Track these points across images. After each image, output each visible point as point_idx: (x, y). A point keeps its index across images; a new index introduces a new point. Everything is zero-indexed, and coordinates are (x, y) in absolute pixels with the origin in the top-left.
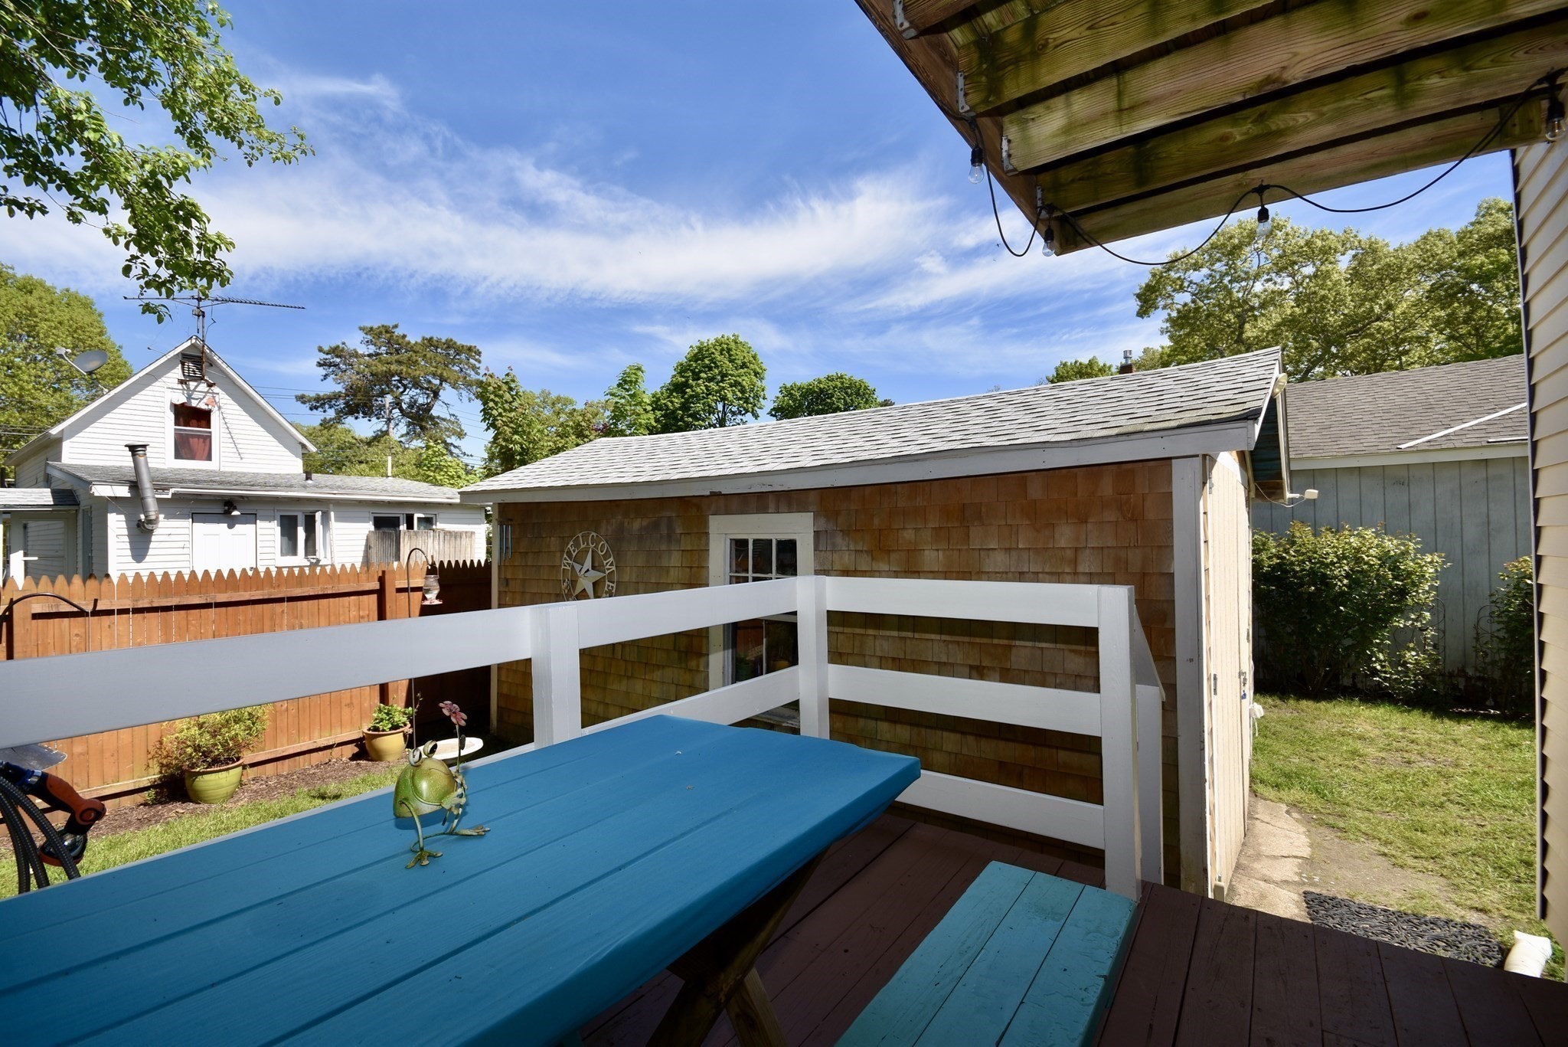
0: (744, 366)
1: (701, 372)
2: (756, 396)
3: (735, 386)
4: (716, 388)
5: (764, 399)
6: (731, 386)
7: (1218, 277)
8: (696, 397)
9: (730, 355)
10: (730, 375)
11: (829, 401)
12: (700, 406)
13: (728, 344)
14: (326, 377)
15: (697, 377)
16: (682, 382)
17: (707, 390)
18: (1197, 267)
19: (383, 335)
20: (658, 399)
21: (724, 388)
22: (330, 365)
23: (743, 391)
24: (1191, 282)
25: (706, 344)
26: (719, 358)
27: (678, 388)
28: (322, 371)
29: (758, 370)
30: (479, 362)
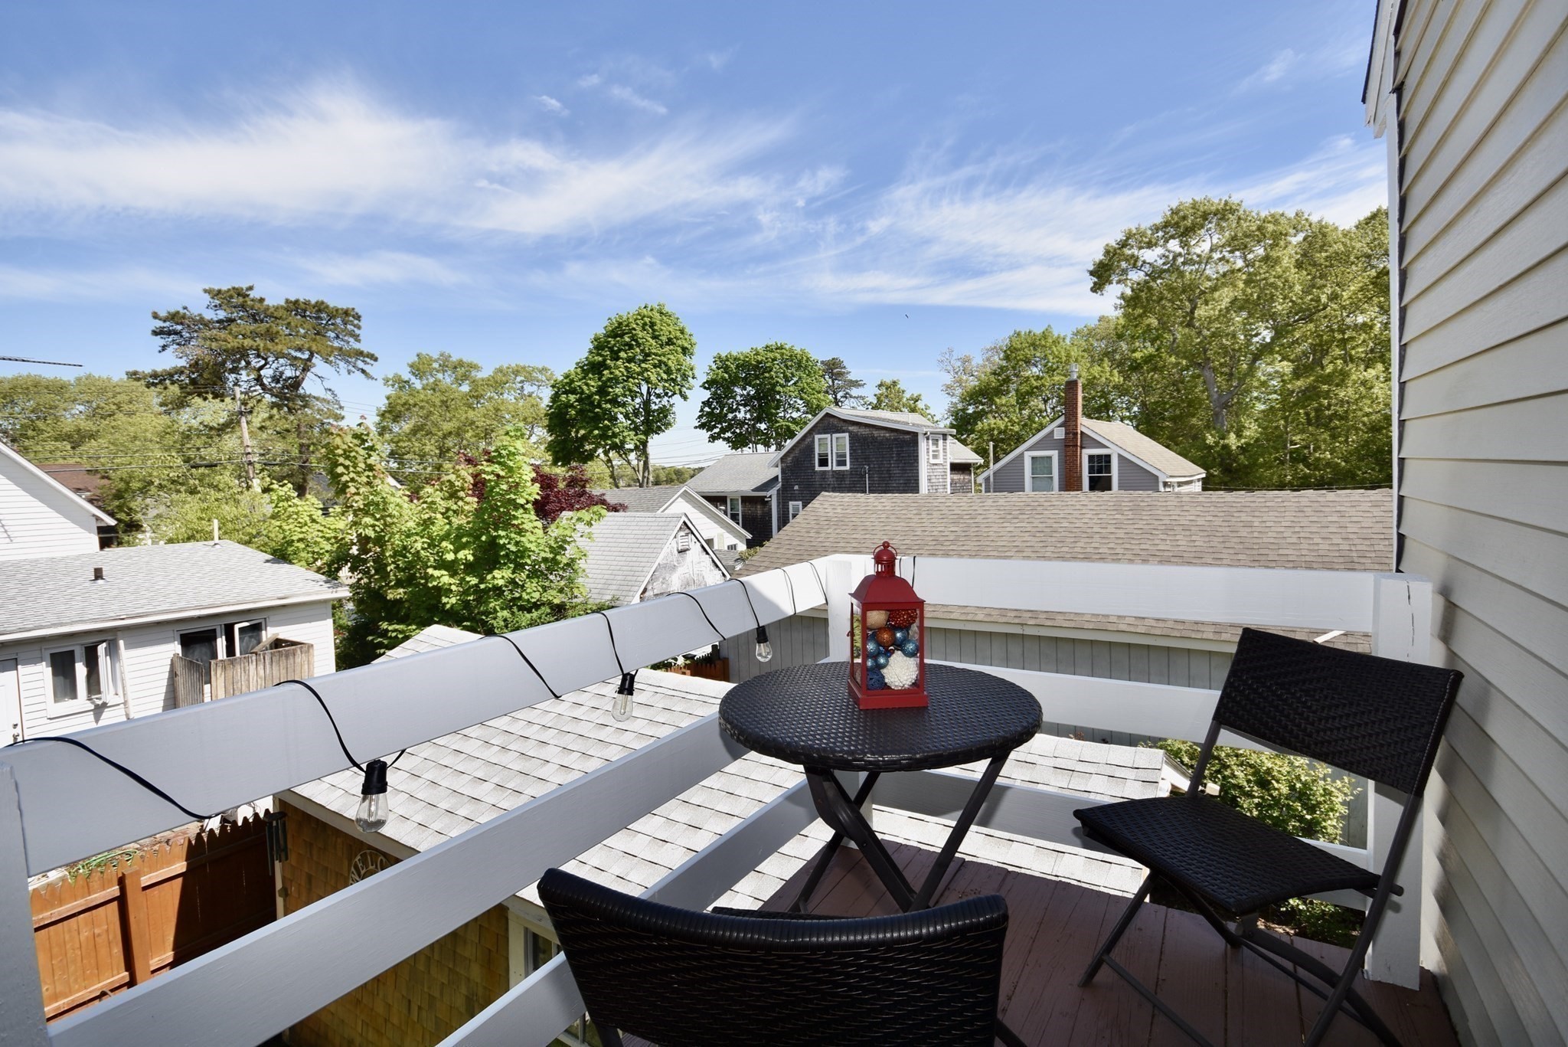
0: (670, 342)
1: (620, 350)
2: (685, 377)
3: (659, 366)
4: (638, 370)
5: (693, 378)
6: (655, 366)
7: (1171, 258)
8: (615, 381)
9: (654, 330)
10: (654, 354)
11: (767, 375)
12: (618, 390)
13: (651, 318)
14: (164, 348)
15: (616, 357)
16: (599, 362)
17: (628, 372)
19: (236, 300)
20: (572, 381)
21: (646, 370)
22: (169, 333)
23: (668, 372)
24: (1144, 262)
25: (625, 318)
26: (640, 335)
27: (593, 368)
28: (159, 341)
29: (686, 345)
30: (359, 328)
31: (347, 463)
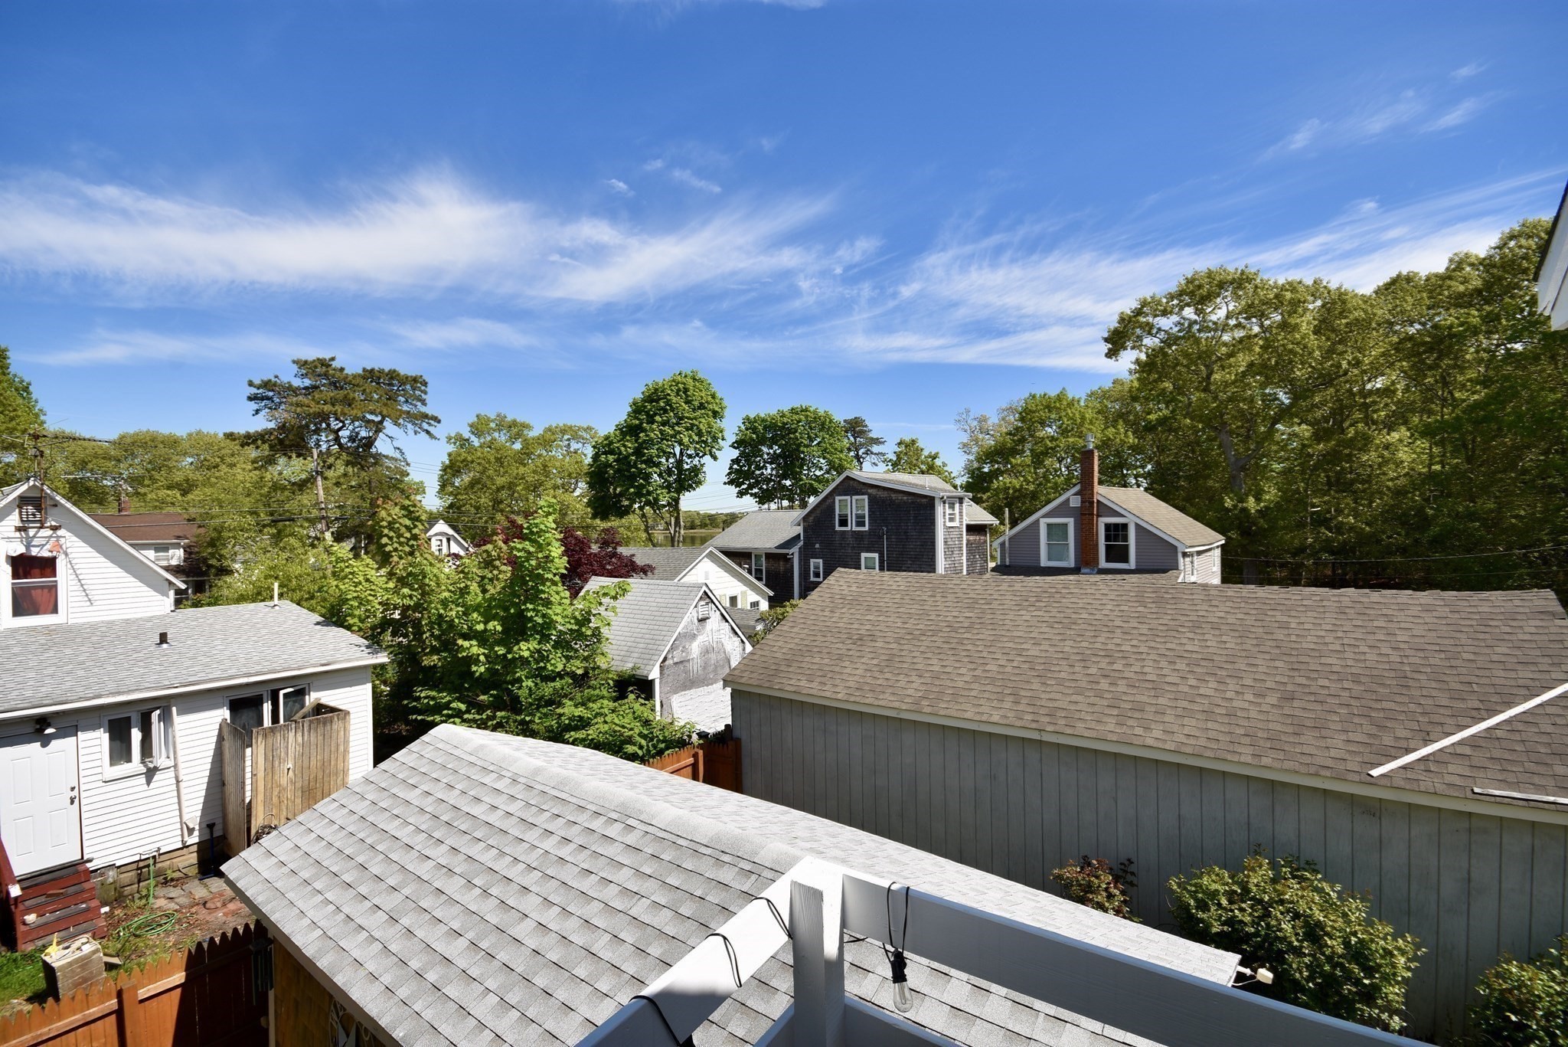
0: (702, 406)
1: (655, 414)
2: (715, 439)
3: (692, 429)
4: (671, 432)
5: (723, 439)
6: (687, 429)
7: (1186, 325)
8: (650, 443)
9: (687, 396)
10: (687, 418)
11: (792, 436)
12: (654, 452)
13: (684, 384)
14: (257, 412)
15: (651, 421)
16: (636, 425)
17: (662, 434)
18: (1165, 313)
19: (318, 369)
20: (611, 443)
21: (679, 432)
22: (262, 399)
23: (700, 434)
24: (1159, 329)
25: (660, 384)
26: (674, 400)
27: (629, 430)
28: (253, 406)
29: (716, 409)
30: (425, 393)
31: (392, 534)
